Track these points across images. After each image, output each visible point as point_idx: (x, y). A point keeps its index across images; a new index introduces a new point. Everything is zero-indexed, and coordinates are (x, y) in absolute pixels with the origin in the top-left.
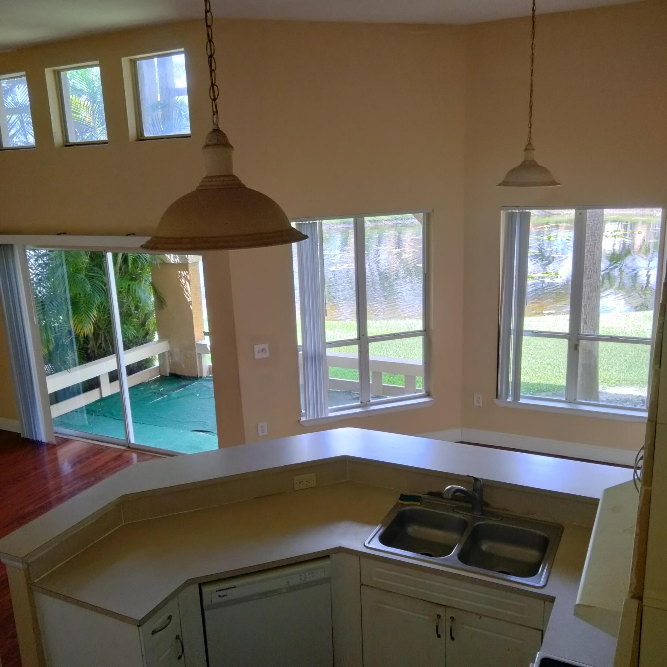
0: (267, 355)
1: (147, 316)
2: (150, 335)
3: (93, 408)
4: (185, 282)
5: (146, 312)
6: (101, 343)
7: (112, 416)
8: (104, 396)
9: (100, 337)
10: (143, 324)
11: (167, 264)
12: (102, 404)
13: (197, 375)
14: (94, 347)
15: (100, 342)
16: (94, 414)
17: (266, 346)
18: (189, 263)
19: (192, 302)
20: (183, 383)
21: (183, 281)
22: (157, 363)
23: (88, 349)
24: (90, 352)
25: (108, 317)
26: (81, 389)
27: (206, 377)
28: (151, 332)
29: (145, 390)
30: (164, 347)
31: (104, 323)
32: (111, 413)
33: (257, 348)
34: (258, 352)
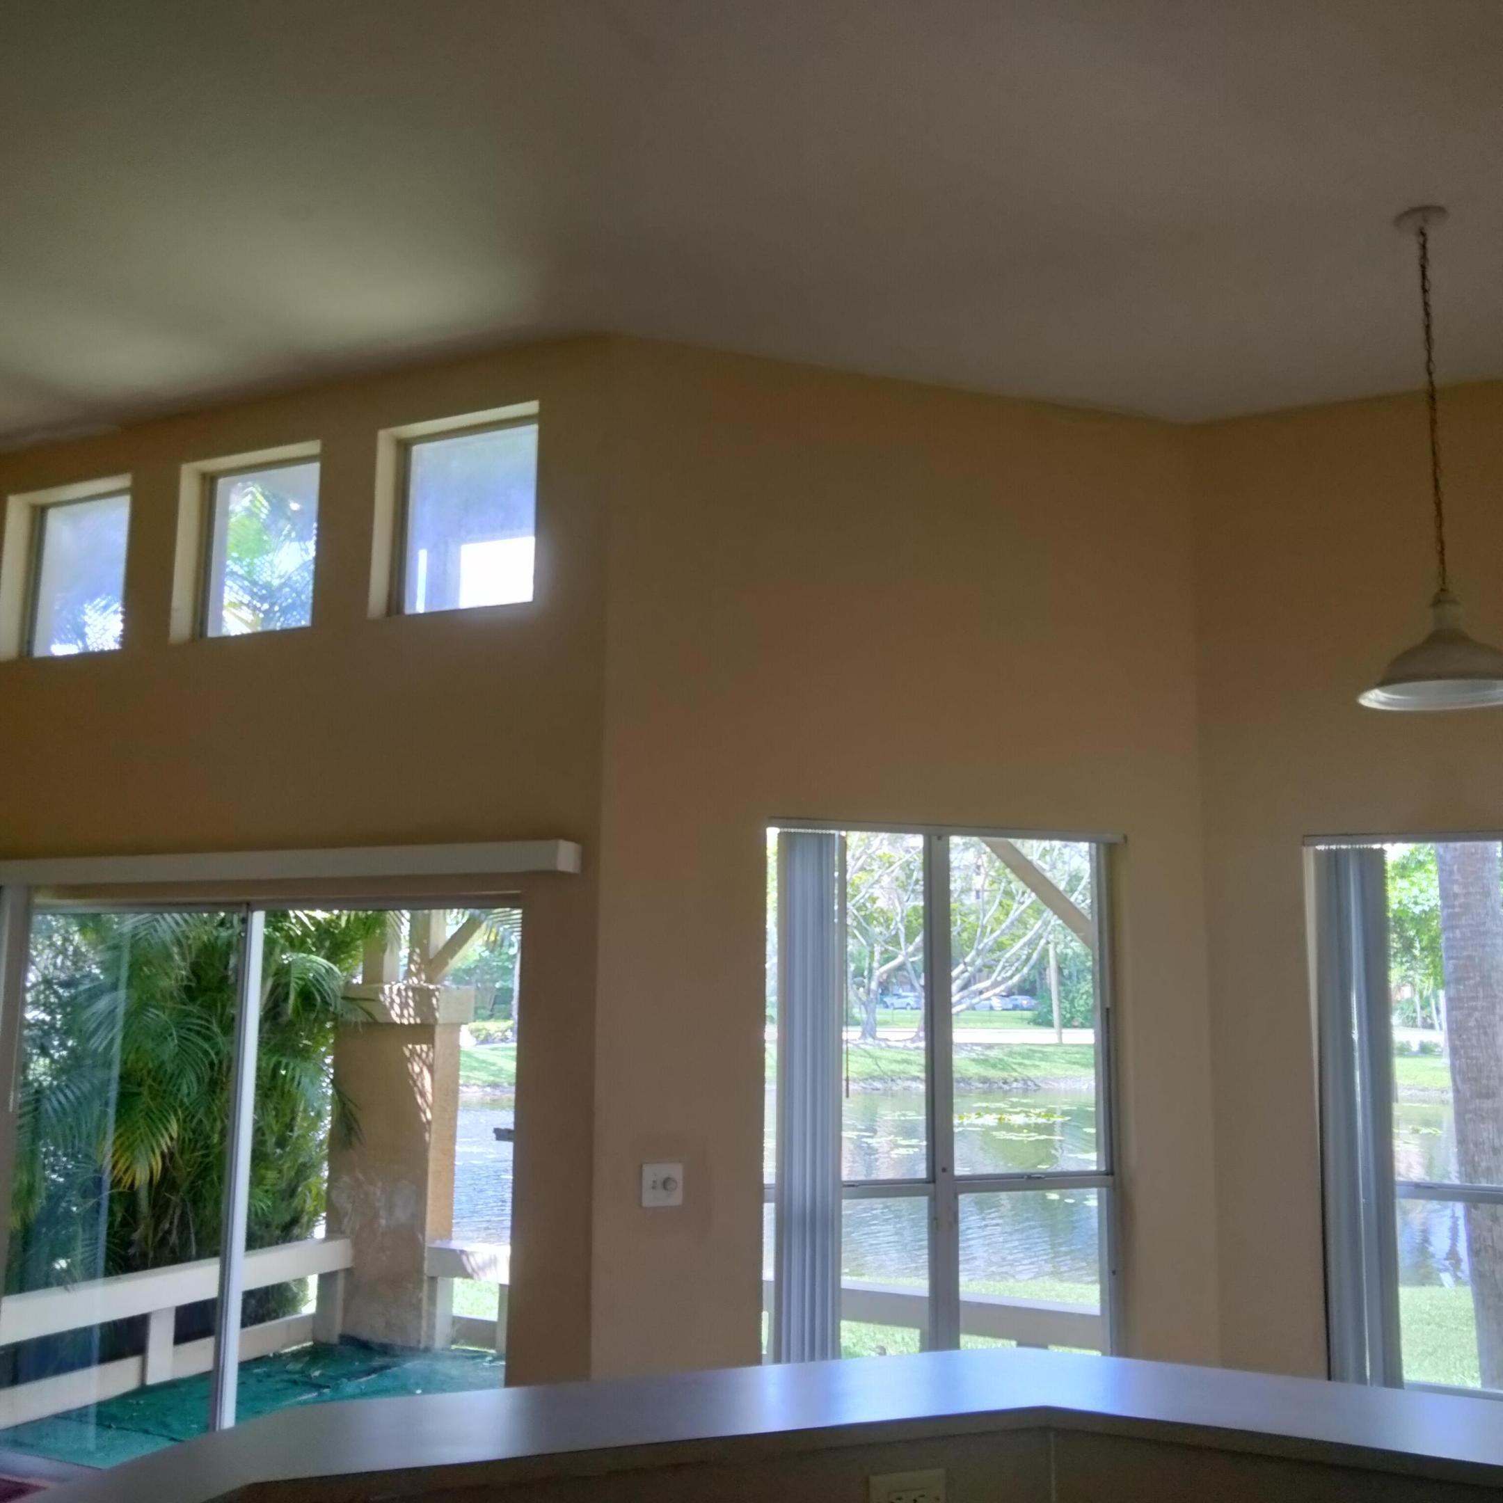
0: (676, 1198)
1: (303, 1171)
2: (301, 1227)
3: (114, 1410)
4: (422, 1071)
5: (301, 1160)
6: (169, 1232)
7: (165, 1433)
8: (151, 1380)
9: (171, 1212)
10: (292, 1192)
11: (382, 1025)
12: (142, 1402)
13: (419, 1342)
14: (146, 1242)
15: (167, 1226)
16: (114, 1426)
17: (676, 1171)
18: (440, 1021)
19: (433, 1127)
20: (377, 1362)
21: (417, 1069)
22: (309, 1308)
23: (130, 1244)
24: (134, 1255)
25: (203, 1156)
26: (96, 1353)
27: (443, 1349)
28: (305, 1219)
29: (268, 1375)
30: (336, 1256)
31: (189, 1173)
32: (166, 1426)
33: (653, 1173)
34: (654, 1188)
